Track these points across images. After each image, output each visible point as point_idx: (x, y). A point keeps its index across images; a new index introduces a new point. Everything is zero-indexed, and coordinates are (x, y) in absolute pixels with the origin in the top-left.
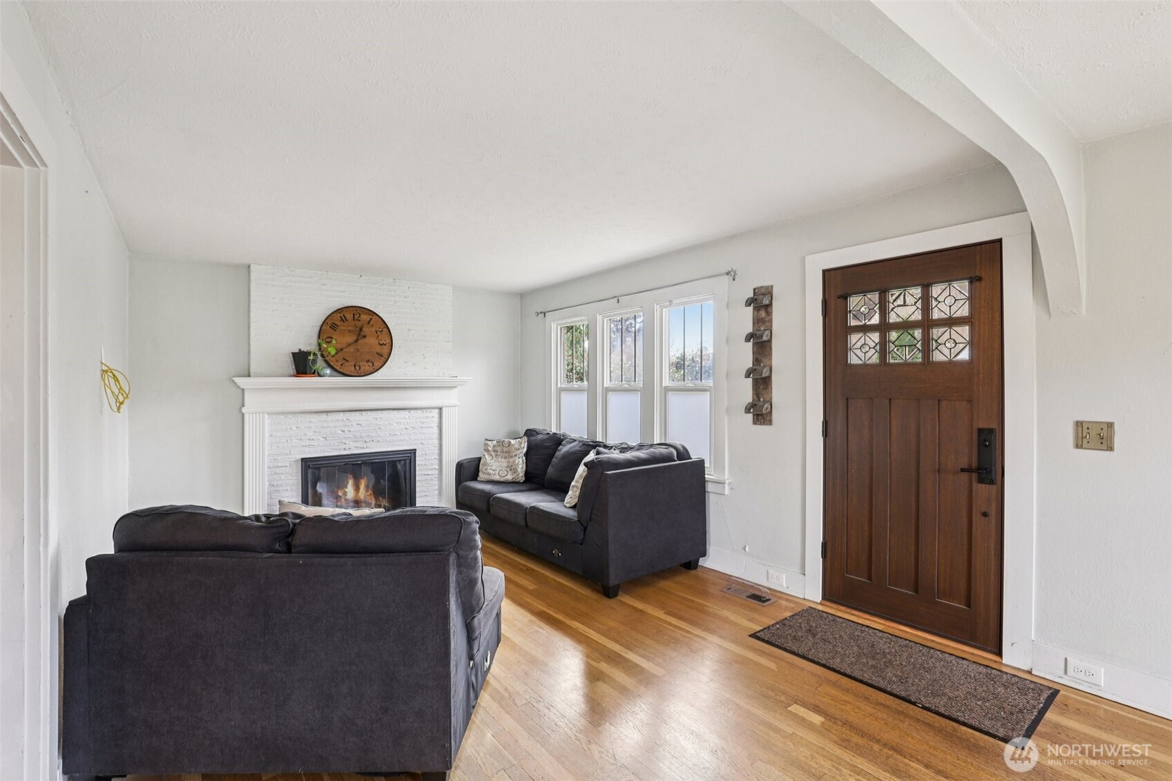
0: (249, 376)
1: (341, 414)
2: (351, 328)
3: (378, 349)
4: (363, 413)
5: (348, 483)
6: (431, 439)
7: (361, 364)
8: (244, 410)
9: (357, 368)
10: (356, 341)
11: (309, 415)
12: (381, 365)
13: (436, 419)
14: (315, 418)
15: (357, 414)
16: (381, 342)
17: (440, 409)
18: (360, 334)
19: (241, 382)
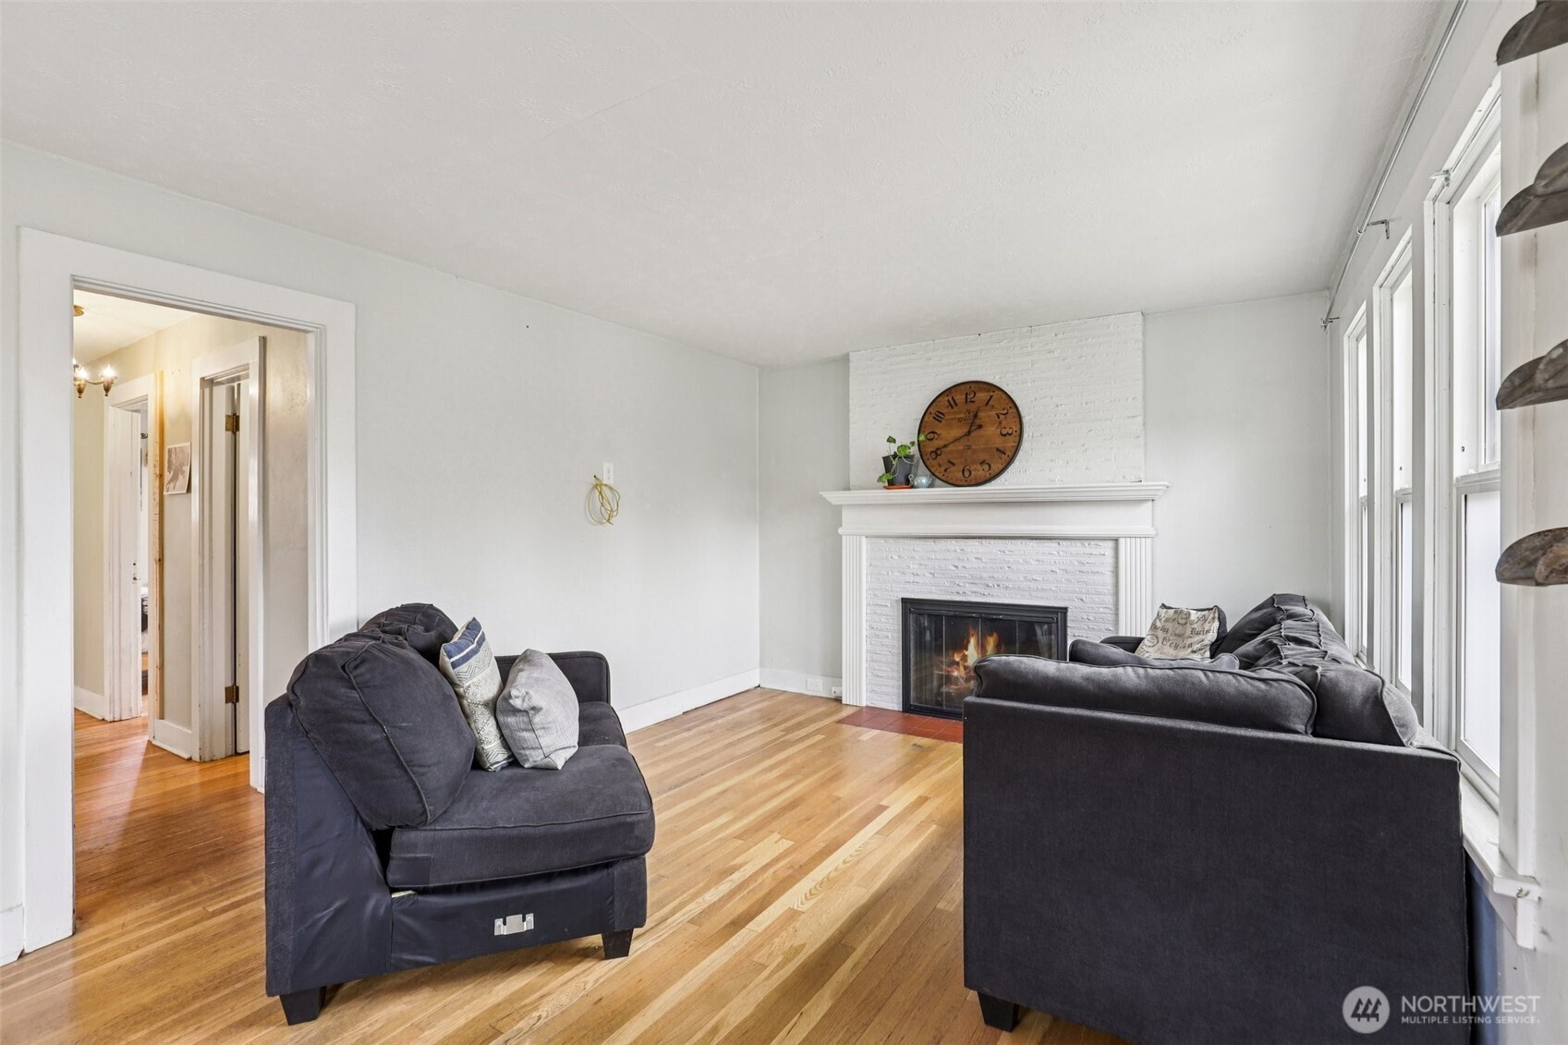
0: (849, 489)
1: (954, 541)
2: (962, 416)
3: (999, 442)
4: (984, 541)
6: (1099, 593)
7: (972, 467)
8: (840, 531)
9: (967, 474)
10: (969, 433)
11: (913, 542)
12: (1001, 467)
13: (1109, 560)
14: (919, 545)
15: (975, 542)
16: (1004, 432)
17: (1116, 540)
18: (974, 424)
19: (835, 497)
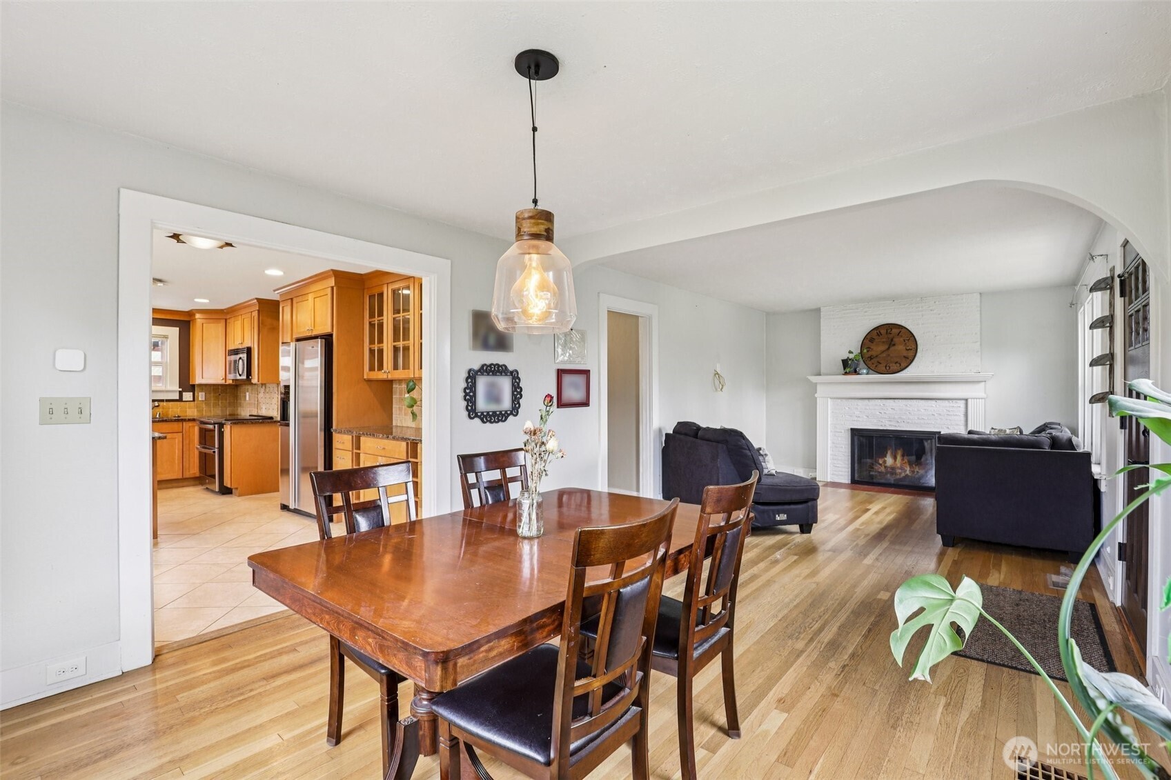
0: (820, 375)
1: (879, 401)
2: (884, 340)
3: (905, 353)
4: (896, 400)
5: (887, 453)
6: (957, 425)
7: (891, 365)
8: (816, 395)
9: (888, 368)
10: (889, 348)
11: (856, 401)
12: (906, 365)
13: (963, 409)
14: (860, 402)
15: (890, 401)
16: (908, 348)
17: (966, 400)
18: (891, 344)
19: (814, 379)
